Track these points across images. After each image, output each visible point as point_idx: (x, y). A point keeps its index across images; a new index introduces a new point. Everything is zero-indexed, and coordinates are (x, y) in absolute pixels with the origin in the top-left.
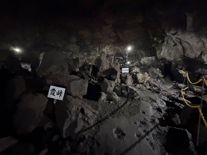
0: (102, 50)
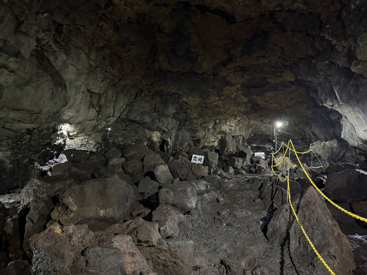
0: (220, 128)
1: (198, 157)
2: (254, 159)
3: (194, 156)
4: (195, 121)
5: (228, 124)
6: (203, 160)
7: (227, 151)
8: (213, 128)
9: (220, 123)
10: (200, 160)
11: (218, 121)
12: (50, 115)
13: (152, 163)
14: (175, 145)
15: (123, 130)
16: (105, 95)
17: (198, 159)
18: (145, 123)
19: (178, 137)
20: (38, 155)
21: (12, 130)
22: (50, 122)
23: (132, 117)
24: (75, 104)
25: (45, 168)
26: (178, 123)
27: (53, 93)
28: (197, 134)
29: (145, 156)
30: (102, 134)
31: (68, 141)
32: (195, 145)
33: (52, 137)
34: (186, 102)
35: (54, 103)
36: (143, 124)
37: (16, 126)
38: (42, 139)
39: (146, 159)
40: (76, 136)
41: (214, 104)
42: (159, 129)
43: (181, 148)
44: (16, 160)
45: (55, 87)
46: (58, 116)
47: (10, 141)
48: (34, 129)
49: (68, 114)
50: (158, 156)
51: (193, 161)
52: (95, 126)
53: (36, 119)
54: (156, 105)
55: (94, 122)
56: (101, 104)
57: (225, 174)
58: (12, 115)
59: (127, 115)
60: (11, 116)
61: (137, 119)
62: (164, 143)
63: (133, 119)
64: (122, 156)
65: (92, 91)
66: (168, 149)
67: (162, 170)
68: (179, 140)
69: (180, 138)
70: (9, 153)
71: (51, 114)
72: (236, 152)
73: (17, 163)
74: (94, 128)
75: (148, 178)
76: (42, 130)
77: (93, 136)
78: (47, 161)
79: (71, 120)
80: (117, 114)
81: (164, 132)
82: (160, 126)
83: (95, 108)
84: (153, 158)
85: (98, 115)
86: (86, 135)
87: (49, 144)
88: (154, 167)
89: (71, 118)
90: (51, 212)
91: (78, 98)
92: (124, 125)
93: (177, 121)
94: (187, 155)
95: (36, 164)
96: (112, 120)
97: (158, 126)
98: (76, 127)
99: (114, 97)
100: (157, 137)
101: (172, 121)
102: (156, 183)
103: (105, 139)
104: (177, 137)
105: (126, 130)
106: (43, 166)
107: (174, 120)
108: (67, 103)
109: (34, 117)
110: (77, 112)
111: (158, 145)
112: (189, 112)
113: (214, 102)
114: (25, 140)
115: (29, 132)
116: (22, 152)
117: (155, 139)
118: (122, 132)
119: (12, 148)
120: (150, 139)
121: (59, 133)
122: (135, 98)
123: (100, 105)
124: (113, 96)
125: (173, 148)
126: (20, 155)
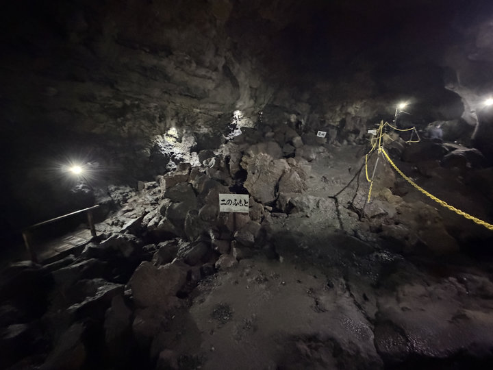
0: (347, 109)
1: (322, 132)
2: (366, 135)
3: (319, 132)
4: (324, 105)
5: (354, 106)
6: (325, 135)
7: (345, 129)
8: (340, 110)
9: (347, 105)
10: (323, 135)
11: (345, 104)
12: (230, 106)
13: (291, 135)
14: (306, 124)
15: (269, 113)
16: (259, 89)
17: (321, 134)
20: (224, 130)
21: (211, 116)
22: (230, 110)
23: (275, 104)
24: (244, 98)
25: (228, 138)
27: (232, 91)
28: (325, 115)
29: (286, 131)
30: (257, 116)
31: (238, 122)
32: (321, 124)
33: (231, 119)
34: (319, 89)
35: (232, 98)
36: (283, 109)
37: (213, 113)
38: (226, 120)
39: (287, 133)
40: (242, 118)
42: (295, 112)
43: (310, 127)
45: (233, 87)
46: (234, 106)
47: (211, 122)
48: (222, 114)
49: (239, 104)
50: (295, 132)
51: (318, 135)
52: (253, 111)
53: (223, 108)
54: (294, 93)
55: (253, 109)
57: (339, 144)
59: (272, 102)
60: (211, 108)
61: (280, 104)
62: (299, 123)
64: (272, 132)
65: (252, 87)
66: (301, 127)
67: (297, 139)
69: (310, 120)
70: (210, 129)
72: (353, 130)
73: (214, 134)
74: (252, 113)
75: (288, 144)
76: (226, 115)
77: (252, 118)
78: (228, 134)
79: (240, 108)
80: (266, 102)
81: (299, 114)
82: (296, 109)
83: (253, 99)
84: (291, 132)
85: (255, 104)
86: (248, 118)
87: (229, 124)
88: (292, 138)
89: (240, 106)
90: (241, 158)
91: (245, 94)
92: (270, 109)
93: (309, 105)
94: (314, 132)
95: (223, 135)
96: (263, 106)
97: (294, 110)
98: (242, 112)
99: (265, 89)
101: (305, 105)
102: (293, 147)
103: (259, 121)
104: (308, 118)
105: (271, 113)
106: (226, 137)
107: (307, 104)
108: (239, 97)
110: (244, 102)
111: (294, 124)
112: (321, 97)
113: (343, 88)
114: (218, 121)
115: (220, 116)
116: (216, 128)
117: (293, 120)
118: (268, 115)
119: (212, 127)
120: (289, 120)
121: (234, 116)
122: (279, 89)
123: (256, 96)
125: (305, 127)
126: (215, 130)
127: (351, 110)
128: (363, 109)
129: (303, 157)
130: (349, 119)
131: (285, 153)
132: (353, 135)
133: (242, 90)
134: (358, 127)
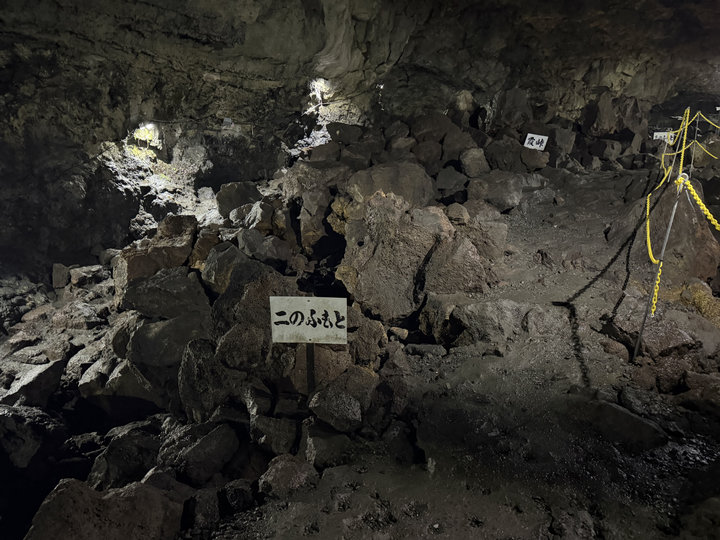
0: (601, 79)
1: (537, 137)
2: (649, 145)
3: (530, 135)
4: (544, 65)
5: (619, 70)
6: (544, 144)
7: (596, 130)
8: (583, 79)
9: (601, 68)
10: (540, 143)
11: (596, 65)
12: (300, 66)
13: (458, 146)
14: (498, 116)
15: (401, 87)
16: (377, 22)
17: (536, 142)
18: (442, 72)
19: (505, 101)
20: (284, 132)
21: (251, 91)
22: (300, 78)
23: (419, 62)
24: (336, 46)
25: (294, 152)
26: (509, 69)
27: (304, 28)
28: (547, 93)
29: (445, 135)
30: (371, 95)
31: (323, 110)
32: (535, 117)
33: (302, 102)
34: (530, 25)
35: (306, 45)
36: (438, 75)
37: (256, 85)
38: (290, 105)
39: (447, 141)
40: (332, 100)
41: (592, 25)
42: (469, 85)
43: (508, 123)
44: (259, 138)
45: (306, 16)
46: (311, 67)
47: (250, 109)
48: (279, 89)
49: (324, 62)
50: (468, 136)
51: (526, 144)
52: (361, 82)
53: (282, 72)
54: (466, 35)
55: (359, 75)
56: (370, 40)
57: (580, 168)
58: (252, 67)
59: (411, 58)
60: (249, 70)
61: (429, 64)
62: (477, 112)
63: (421, 65)
64: (409, 136)
65: (359, 17)
66: (484, 124)
67: (474, 156)
68: (506, 107)
69: (508, 104)
70: (248, 127)
71: (302, 64)
72: (616, 131)
73: (259, 141)
74: (358, 85)
75: (451, 169)
76: (290, 91)
77: (357, 99)
78: (296, 142)
79: (327, 73)
80: (394, 58)
81: (478, 90)
82: (471, 77)
83: (361, 49)
84: (458, 138)
85: (365, 61)
86: (347, 99)
87: (298, 114)
88: (461, 153)
89: (327, 68)
90: (330, 204)
91: (339, 34)
92: (404, 76)
93: (506, 66)
94: (517, 135)
95: (283, 145)
96: (387, 68)
97: (468, 78)
98: (332, 84)
99: (391, 23)
100: (467, 102)
101: (496, 67)
102: (462, 176)
103: (375, 106)
104: (503, 100)
105: (407, 86)
106: (290, 148)
107: (501, 64)
108: (324, 44)
109: (279, 69)
110: (338, 58)
111: (467, 116)
112: (534, 45)
113: (592, 22)
114: (269, 107)
115: (273, 93)
116: (265, 125)
117: (462, 106)
118: (399, 91)
119: (253, 120)
120: (453, 106)
121: (311, 95)
122: (427, 22)
123: (369, 42)
124: (389, 23)
125: (493, 123)
126: (262, 131)
127: (611, 80)
128: (641, 79)
129: (488, 201)
130: (605, 104)
131: (441, 190)
132: (618, 146)
133: (330, 24)
134: (627, 123)
